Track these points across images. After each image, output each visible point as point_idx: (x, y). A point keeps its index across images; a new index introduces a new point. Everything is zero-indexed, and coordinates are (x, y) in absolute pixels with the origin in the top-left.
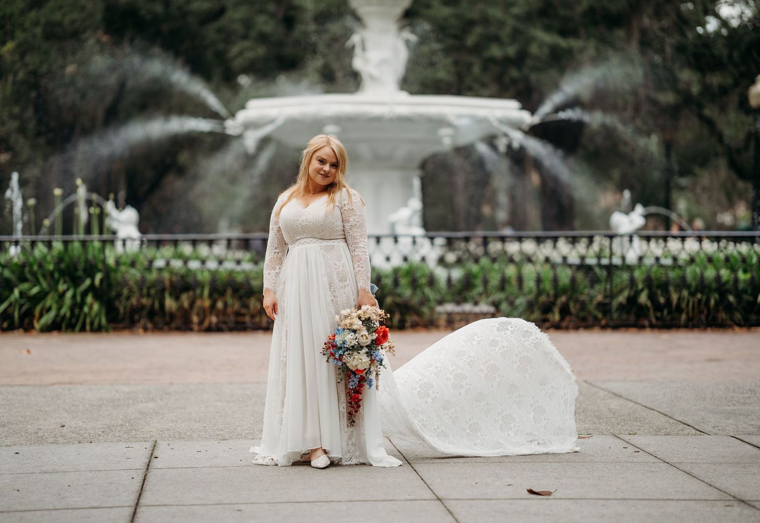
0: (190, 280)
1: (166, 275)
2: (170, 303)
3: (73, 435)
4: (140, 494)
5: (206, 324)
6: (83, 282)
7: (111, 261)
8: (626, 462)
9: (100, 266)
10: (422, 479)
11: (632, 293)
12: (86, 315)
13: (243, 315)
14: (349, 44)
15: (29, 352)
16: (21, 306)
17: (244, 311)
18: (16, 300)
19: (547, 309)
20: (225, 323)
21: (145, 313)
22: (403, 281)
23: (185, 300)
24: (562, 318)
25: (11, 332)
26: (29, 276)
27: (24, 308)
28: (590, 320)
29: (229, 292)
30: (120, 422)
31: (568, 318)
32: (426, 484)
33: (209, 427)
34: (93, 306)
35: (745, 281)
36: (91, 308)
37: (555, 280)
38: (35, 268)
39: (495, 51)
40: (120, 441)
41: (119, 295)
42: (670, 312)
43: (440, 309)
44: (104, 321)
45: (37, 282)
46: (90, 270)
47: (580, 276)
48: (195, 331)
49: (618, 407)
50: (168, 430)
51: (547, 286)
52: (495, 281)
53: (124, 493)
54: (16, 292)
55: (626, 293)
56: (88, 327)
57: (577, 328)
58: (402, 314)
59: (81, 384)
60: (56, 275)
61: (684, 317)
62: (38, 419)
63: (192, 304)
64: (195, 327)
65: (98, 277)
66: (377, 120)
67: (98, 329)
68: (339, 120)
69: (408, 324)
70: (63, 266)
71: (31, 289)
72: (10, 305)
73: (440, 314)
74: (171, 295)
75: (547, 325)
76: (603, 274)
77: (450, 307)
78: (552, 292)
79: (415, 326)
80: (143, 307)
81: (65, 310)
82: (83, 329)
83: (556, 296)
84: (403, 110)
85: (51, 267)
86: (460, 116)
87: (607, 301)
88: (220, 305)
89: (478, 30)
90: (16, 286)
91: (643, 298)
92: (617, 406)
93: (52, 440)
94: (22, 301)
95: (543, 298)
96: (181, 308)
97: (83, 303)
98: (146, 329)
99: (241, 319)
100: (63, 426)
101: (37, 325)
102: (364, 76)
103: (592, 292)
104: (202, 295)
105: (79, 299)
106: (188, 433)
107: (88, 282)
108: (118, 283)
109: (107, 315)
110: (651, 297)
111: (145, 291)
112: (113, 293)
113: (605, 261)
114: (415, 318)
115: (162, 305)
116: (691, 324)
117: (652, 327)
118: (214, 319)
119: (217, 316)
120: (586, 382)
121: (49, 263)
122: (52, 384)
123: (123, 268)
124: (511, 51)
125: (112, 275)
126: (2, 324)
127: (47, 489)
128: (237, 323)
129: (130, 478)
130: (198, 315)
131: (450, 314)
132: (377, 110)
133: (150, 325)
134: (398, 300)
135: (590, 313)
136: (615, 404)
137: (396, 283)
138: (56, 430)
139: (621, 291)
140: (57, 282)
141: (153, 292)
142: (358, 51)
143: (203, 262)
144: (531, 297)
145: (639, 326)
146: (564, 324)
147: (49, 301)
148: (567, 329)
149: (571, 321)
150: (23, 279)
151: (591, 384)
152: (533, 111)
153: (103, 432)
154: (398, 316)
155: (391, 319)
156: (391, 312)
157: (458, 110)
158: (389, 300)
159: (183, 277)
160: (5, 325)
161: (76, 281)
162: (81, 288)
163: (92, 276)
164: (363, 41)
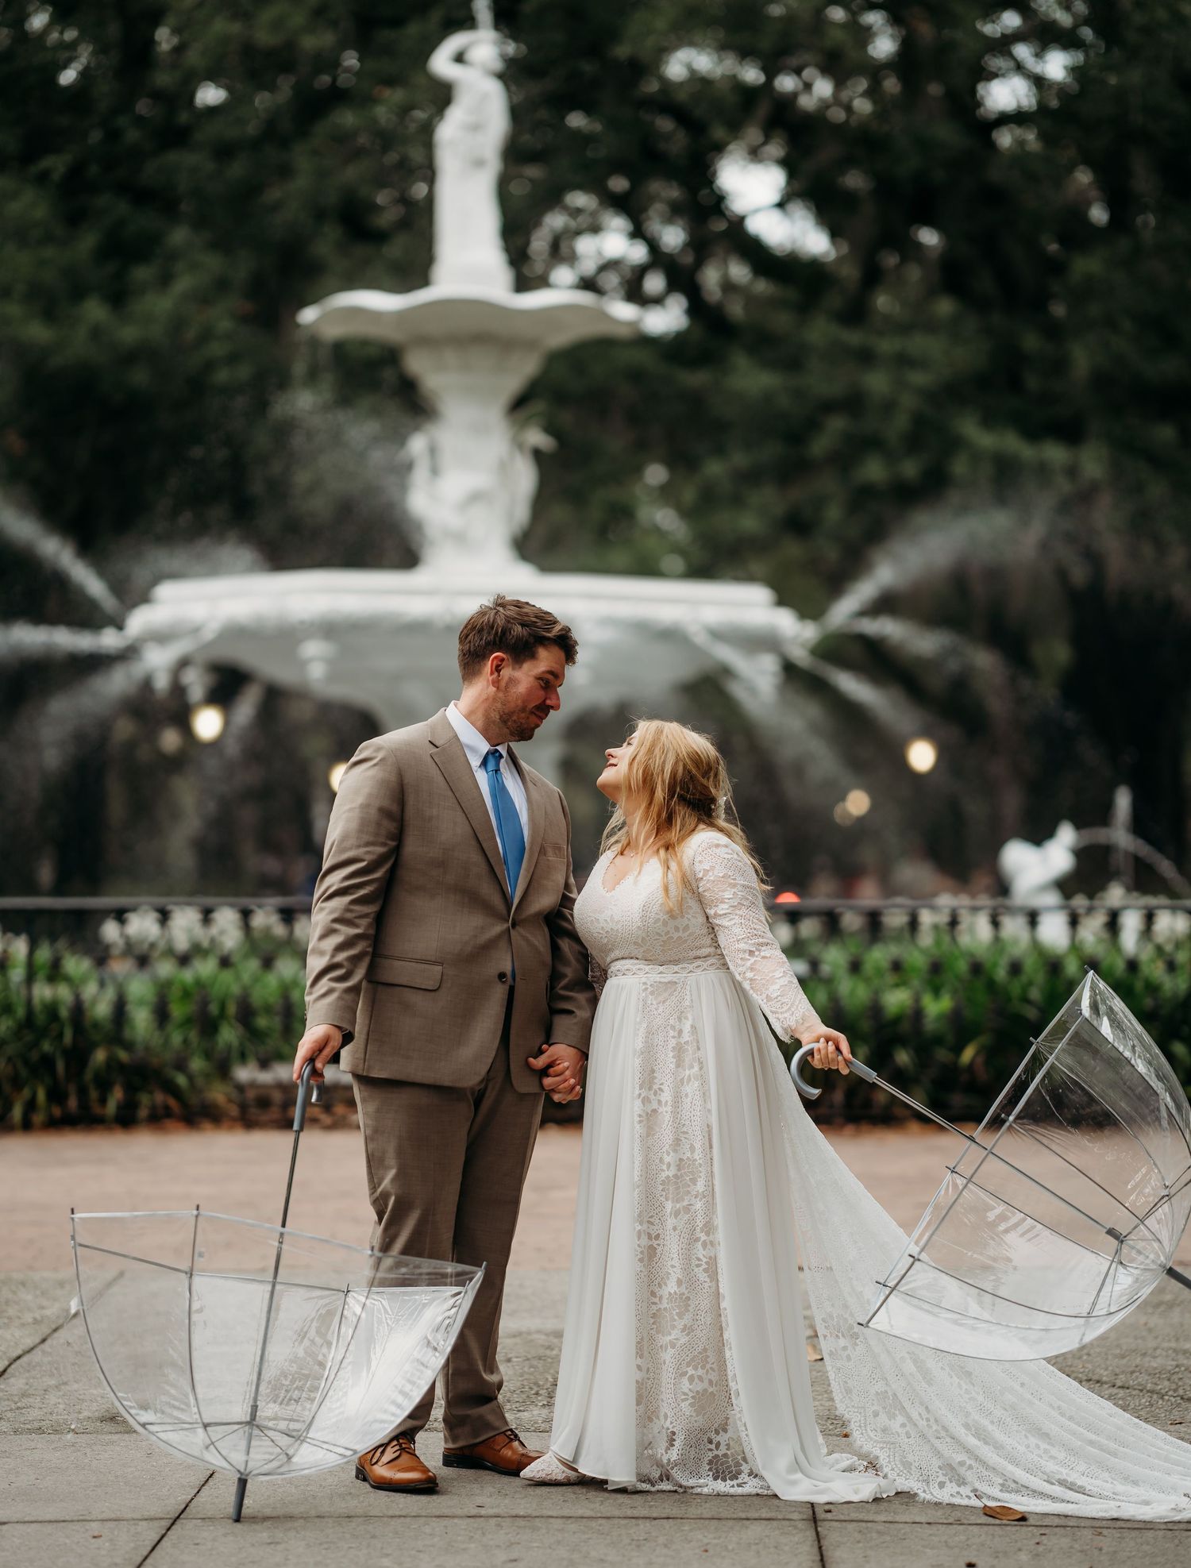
35: (941, 1017)
39: (874, 470)
58: (131, 1090)
66: (418, 629)
68: (331, 629)
69: (143, 1113)
79: (158, 1120)
89: (837, 424)
102: (432, 530)
114: (159, 1097)
124: (910, 469)
134: (123, 1055)
152: (809, 609)
154: (117, 1095)
155: (103, 1101)
156: (105, 1087)
157: (604, 608)
158: (100, 1056)
164: (433, 451)
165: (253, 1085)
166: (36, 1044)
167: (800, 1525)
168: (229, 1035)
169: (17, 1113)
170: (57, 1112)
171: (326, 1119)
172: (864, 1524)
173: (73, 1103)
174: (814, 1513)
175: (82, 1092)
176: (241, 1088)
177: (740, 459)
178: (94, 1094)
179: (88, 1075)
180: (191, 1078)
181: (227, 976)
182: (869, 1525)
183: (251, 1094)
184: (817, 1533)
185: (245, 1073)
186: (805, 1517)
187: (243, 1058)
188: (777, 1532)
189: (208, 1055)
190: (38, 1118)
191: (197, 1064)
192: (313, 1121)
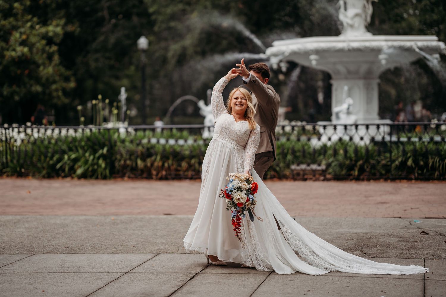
0: (152, 151)
1: (140, 148)
5: (160, 175)
6: (98, 151)
9: (107, 143)
11: (404, 159)
13: (179, 171)
17: (179, 168)
18: (66, 161)
19: (351, 168)
20: (170, 175)
21: (129, 169)
23: (149, 162)
24: (360, 174)
26: (73, 148)
27: (71, 164)
28: (378, 174)
29: (171, 158)
31: (364, 174)
34: (102, 164)
36: (100, 166)
37: (356, 151)
38: (77, 144)
41: (116, 159)
42: (428, 171)
44: (108, 172)
46: (102, 145)
48: (154, 179)
51: (351, 154)
54: (66, 157)
55: (400, 160)
56: (99, 176)
57: (369, 180)
60: (86, 148)
61: (437, 173)
63: (152, 165)
64: (154, 177)
65: (106, 149)
67: (105, 178)
69: (269, 177)
70: (89, 143)
71: (72, 155)
72: (64, 163)
74: (141, 159)
75: (352, 177)
78: (354, 159)
79: (272, 178)
80: (128, 166)
81: (88, 167)
82: (97, 178)
84: (355, 45)
85: (83, 143)
86: (391, 47)
87: (389, 163)
88: (166, 165)
90: (66, 154)
91: (410, 162)
94: (69, 162)
95: (348, 162)
96: (146, 166)
98: (129, 177)
99: (178, 173)
102: (345, 24)
103: (379, 159)
104: (156, 159)
105: (95, 161)
107: (100, 152)
108: (116, 153)
109: (110, 170)
110: (415, 161)
111: (128, 157)
112: (114, 158)
114: (273, 173)
115: (136, 164)
116: (442, 178)
117: (417, 179)
118: (164, 173)
119: (166, 171)
121: (84, 141)
123: (118, 144)
125: (113, 148)
126: (61, 174)
128: (176, 175)
130: (155, 170)
132: (340, 45)
133: (132, 176)
135: (378, 170)
139: (397, 159)
140: (85, 152)
141: (132, 157)
142: (342, 10)
144: (341, 161)
145: (408, 179)
146: (362, 177)
148: (363, 180)
150: (71, 150)
159: (148, 149)
160: (63, 174)
161: (94, 152)
162: (97, 155)
163: (103, 148)
165: (295, 170)
167: (420, 281)
168: (289, 157)
171: (314, 178)
172: (437, 281)
174: (424, 278)
176: (292, 171)
180: (280, 168)
181: (288, 143)
182: (438, 281)
183: (295, 172)
184: (424, 283)
185: (293, 167)
186: (422, 279)
187: (293, 163)
188: (414, 282)
189: (284, 162)
191: (282, 165)
192: (311, 179)
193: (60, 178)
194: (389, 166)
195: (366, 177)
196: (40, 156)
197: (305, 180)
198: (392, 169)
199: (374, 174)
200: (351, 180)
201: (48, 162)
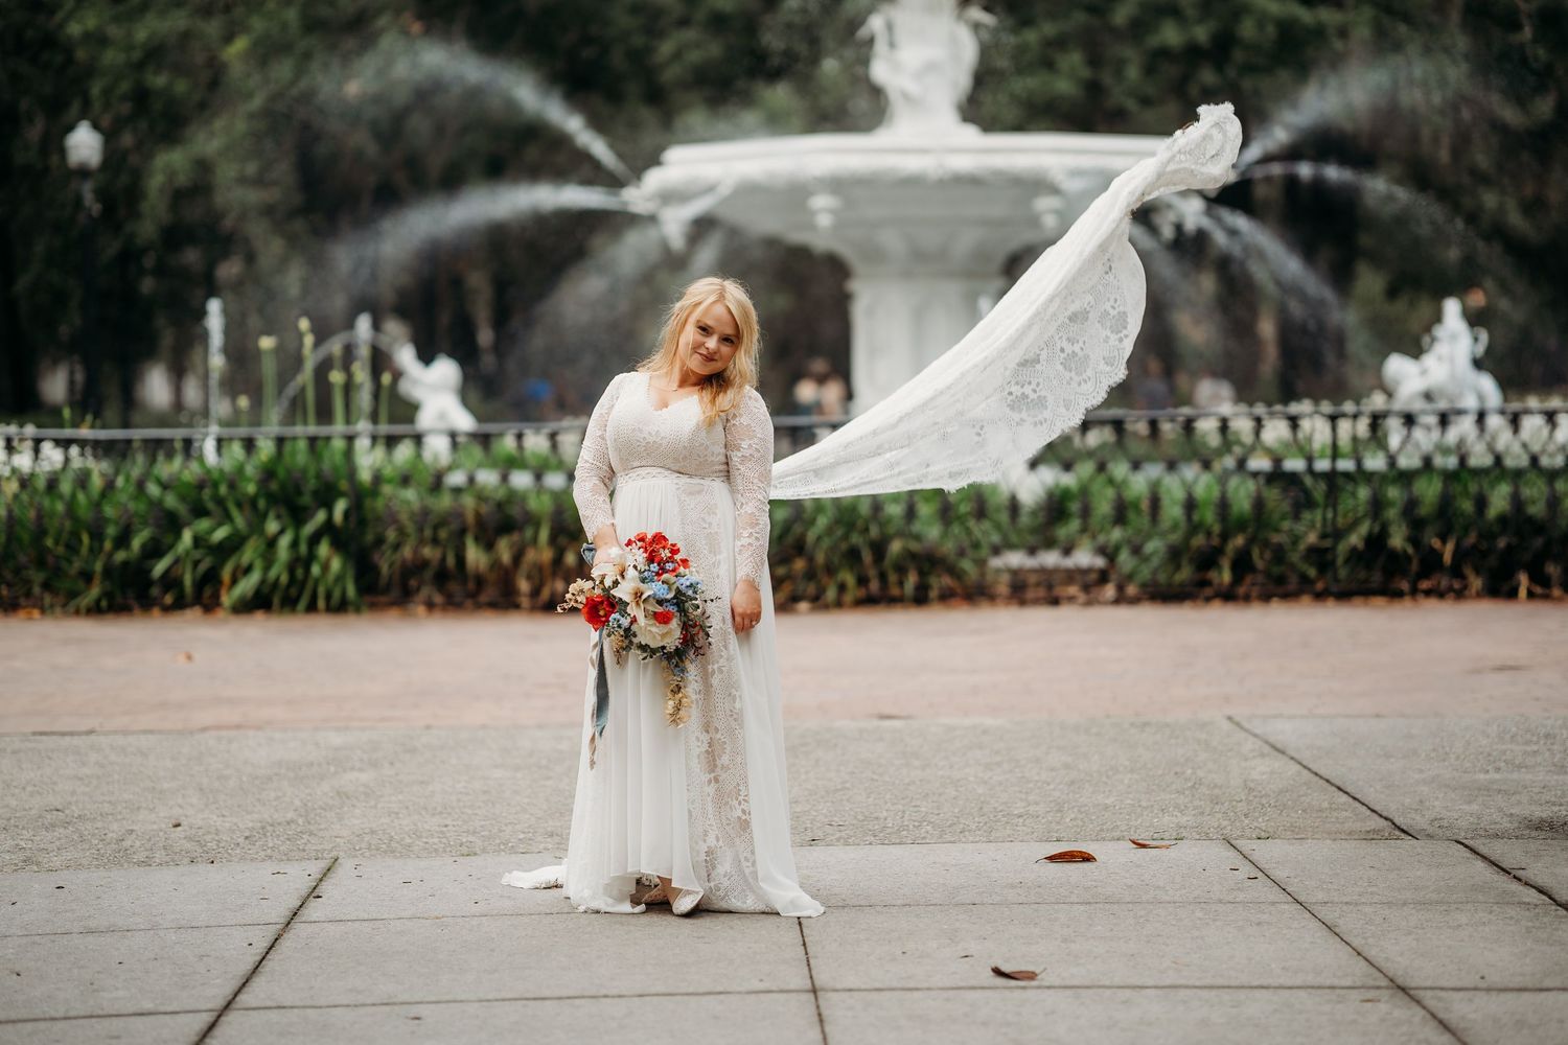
0: (515, 511)
1: (468, 502)
2: (475, 556)
3: (188, 845)
4: (247, 981)
5: (545, 595)
6: (312, 516)
7: (365, 476)
8: (1220, 901)
9: (344, 485)
10: (804, 944)
11: (1377, 529)
12: (317, 582)
14: (863, 33)
15: (189, 657)
16: (196, 564)
18: (187, 553)
19: (1207, 561)
21: (429, 574)
22: (925, 510)
23: (504, 550)
24: (1238, 579)
25: (179, 612)
26: (210, 505)
27: (203, 567)
28: (1293, 582)
30: (290, 815)
31: (1249, 579)
32: (807, 954)
33: (454, 826)
34: (331, 562)
36: (325, 567)
37: (1223, 505)
38: (223, 490)
39: (1170, 35)
40: (270, 857)
41: (380, 541)
43: (996, 562)
44: (351, 591)
45: (227, 517)
46: (326, 495)
47: (1273, 495)
48: (525, 609)
49: (1264, 777)
50: (373, 832)
51: (1209, 516)
52: (1103, 506)
53: (217, 978)
54: (187, 537)
55: (1364, 528)
56: (321, 603)
57: (1266, 598)
58: (922, 574)
59: (259, 728)
60: (262, 504)
62: (139, 808)
63: (517, 558)
64: (525, 601)
65: (340, 507)
66: (911, 183)
67: (339, 607)
68: (838, 185)
69: (933, 594)
70: (274, 486)
71: (213, 530)
72: (177, 561)
73: (998, 571)
74: (477, 539)
75: (1208, 591)
76: (1319, 490)
77: (1015, 559)
78: (1217, 529)
79: (946, 597)
80: (421, 565)
81: (278, 571)
82: (312, 608)
83: (1225, 536)
84: (963, 163)
85: (251, 489)
86: (1076, 173)
87: (1328, 543)
88: (571, 558)
90: (188, 524)
91: (1397, 540)
92: (1264, 774)
93: (141, 856)
94: (197, 554)
95: (1199, 541)
96: (496, 564)
97: (311, 557)
98: (430, 606)
100: (178, 825)
101: (227, 599)
102: (893, 95)
103: (1300, 528)
104: (535, 540)
105: (303, 548)
106: (408, 840)
107: (321, 516)
108: (378, 519)
109: (358, 580)
110: (1414, 536)
111: (428, 533)
112: (369, 537)
113: (1323, 465)
114: (947, 581)
115: (461, 560)
119: (566, 580)
120: (1230, 718)
121: (249, 480)
122: (204, 729)
123: (387, 489)
124: (1201, 34)
125: (368, 503)
126: (163, 598)
127: (76, 971)
129: (245, 945)
130: (529, 577)
131: (1015, 573)
132: (912, 164)
133: (438, 599)
134: (914, 546)
135: (1292, 566)
136: (1264, 769)
137: (911, 513)
138: (161, 834)
139: (1354, 525)
140: (264, 517)
141: (443, 534)
142: (880, 47)
143: (538, 477)
144: (1175, 538)
145: (1390, 593)
146: (1241, 590)
147: (248, 554)
148: (1246, 599)
149: (1253, 584)
150: (200, 511)
151: (1238, 724)
153: (247, 838)
154: (912, 580)
155: (901, 584)
156: (901, 570)
157: (1072, 161)
158: (896, 547)
159: (500, 505)
160: (168, 599)
161: (298, 516)
162: (309, 529)
163: (329, 506)
164: (890, 27)
166: (846, 537)
169: (831, 594)
170: (862, 593)
171: (1083, 597)
173: (874, 586)
175: (883, 577)
176: (1009, 572)
177: (1049, 29)
178: (893, 578)
179: (887, 562)
185: (1007, 561)
190: (848, 597)
192: (1071, 599)
193: (156, 611)
194: (1326, 550)
195: (1255, 591)
196: (75, 535)
197: (1055, 602)
198: (1340, 561)
199: (1280, 580)
200: (1208, 600)
201: (110, 555)
